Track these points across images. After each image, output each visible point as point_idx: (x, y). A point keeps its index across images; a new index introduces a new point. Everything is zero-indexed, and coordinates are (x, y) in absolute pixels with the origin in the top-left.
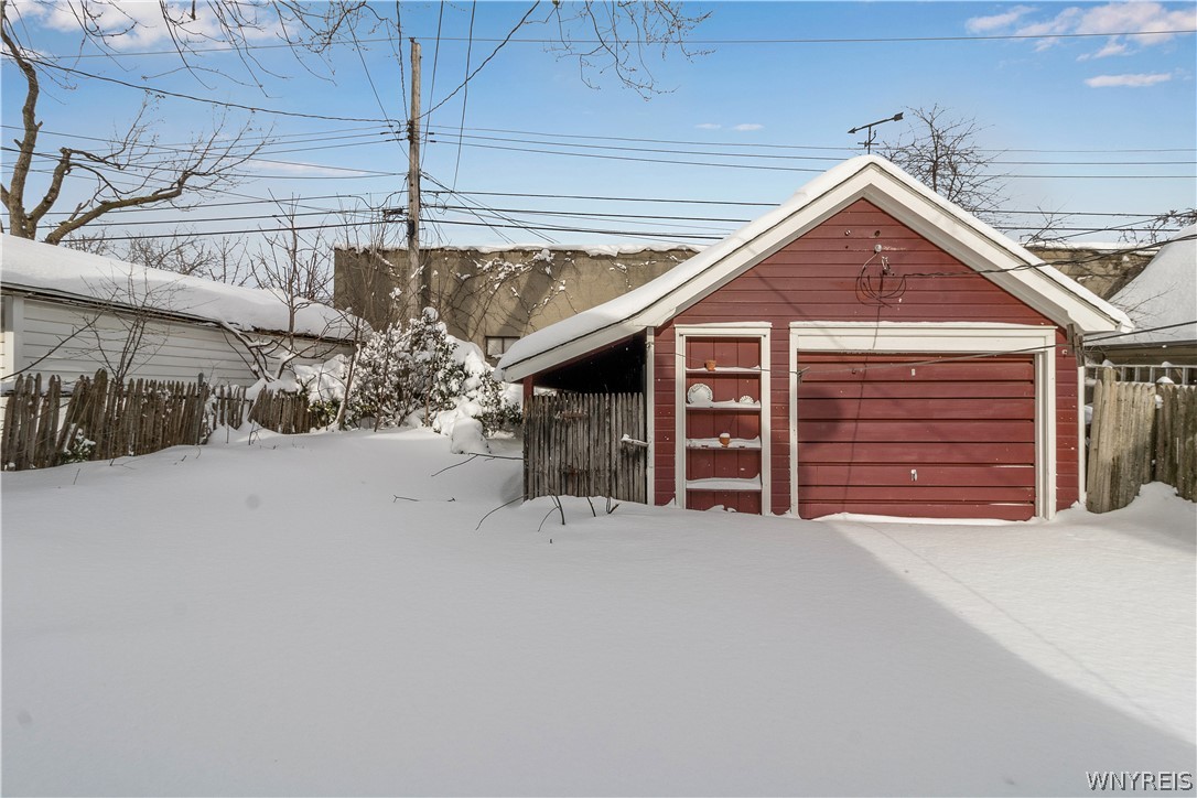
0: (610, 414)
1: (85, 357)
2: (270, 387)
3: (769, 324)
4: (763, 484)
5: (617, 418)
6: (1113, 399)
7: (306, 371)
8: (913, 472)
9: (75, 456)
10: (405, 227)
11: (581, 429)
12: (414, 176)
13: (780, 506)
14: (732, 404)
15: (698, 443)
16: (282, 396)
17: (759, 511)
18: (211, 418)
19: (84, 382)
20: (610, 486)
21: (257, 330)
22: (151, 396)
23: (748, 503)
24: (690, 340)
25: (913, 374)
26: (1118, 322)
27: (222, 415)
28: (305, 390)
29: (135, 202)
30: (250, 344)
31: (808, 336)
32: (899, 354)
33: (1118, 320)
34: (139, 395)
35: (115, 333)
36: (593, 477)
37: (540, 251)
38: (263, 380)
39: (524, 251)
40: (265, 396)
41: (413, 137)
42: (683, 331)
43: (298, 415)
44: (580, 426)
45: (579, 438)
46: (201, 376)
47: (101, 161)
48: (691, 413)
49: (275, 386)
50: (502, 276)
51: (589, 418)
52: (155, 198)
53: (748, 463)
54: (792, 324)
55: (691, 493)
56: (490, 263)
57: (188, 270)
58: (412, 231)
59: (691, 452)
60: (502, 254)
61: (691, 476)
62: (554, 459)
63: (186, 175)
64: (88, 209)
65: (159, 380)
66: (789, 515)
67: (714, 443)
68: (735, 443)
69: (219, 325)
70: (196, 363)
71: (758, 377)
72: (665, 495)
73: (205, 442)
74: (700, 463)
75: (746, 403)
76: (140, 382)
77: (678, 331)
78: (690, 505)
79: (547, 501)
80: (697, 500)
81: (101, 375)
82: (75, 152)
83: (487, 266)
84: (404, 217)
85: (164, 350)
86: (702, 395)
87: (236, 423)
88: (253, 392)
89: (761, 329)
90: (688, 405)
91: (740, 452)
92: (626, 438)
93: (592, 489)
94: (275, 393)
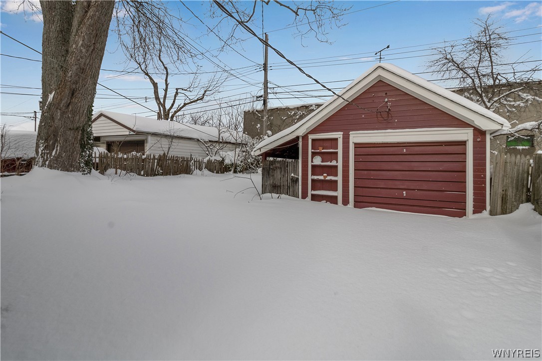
0: (288, 166)
1: (159, 149)
2: (211, 158)
3: (342, 133)
4: (339, 194)
5: (290, 168)
6: (502, 162)
7: (223, 153)
8: (404, 192)
9: (158, 175)
10: (262, 102)
11: (279, 171)
12: (266, 82)
13: (346, 202)
14: (328, 163)
15: (316, 177)
16: (215, 161)
17: (336, 203)
18: (193, 167)
19: (160, 156)
20: (287, 191)
21: (210, 141)
22: (177, 160)
23: (333, 200)
24: (313, 140)
25: (405, 151)
26: (502, 125)
27: (197, 166)
28: (223, 159)
29: (194, 102)
30: (206, 145)
31: (358, 137)
32: (398, 143)
33: (502, 123)
34: (173, 160)
35: (165, 142)
36: (282, 188)
37: (312, 106)
38: (209, 157)
39: (306, 106)
40: (209, 161)
41: (265, 69)
42: (311, 137)
43: (221, 168)
44: (278, 170)
45: (278, 174)
46: (191, 155)
47: (186, 90)
48: (313, 166)
49: (213, 158)
50: (298, 117)
51: (281, 168)
52: (198, 100)
53: (333, 185)
54: (351, 133)
55: (312, 195)
56: (293, 112)
57: (203, 124)
58: (265, 103)
59: (313, 180)
60: (298, 108)
61: (313, 189)
62: (270, 182)
63: (205, 91)
64: (180, 106)
65: (179, 156)
66: (348, 206)
67: (321, 178)
68: (329, 178)
69: (198, 140)
70: (189, 151)
71: (336, 153)
72: (304, 196)
73: (191, 174)
74: (316, 184)
75: (334, 163)
76: (174, 156)
77: (309, 137)
78: (312, 200)
79: (269, 195)
80: (315, 198)
81: (164, 154)
82: (180, 89)
83: (292, 113)
84: (262, 98)
85: (178, 147)
86: (318, 161)
87: (200, 169)
88: (206, 160)
89: (339, 135)
90: (312, 163)
91: (331, 181)
92: (292, 175)
93: (282, 191)
94: (213, 161)
